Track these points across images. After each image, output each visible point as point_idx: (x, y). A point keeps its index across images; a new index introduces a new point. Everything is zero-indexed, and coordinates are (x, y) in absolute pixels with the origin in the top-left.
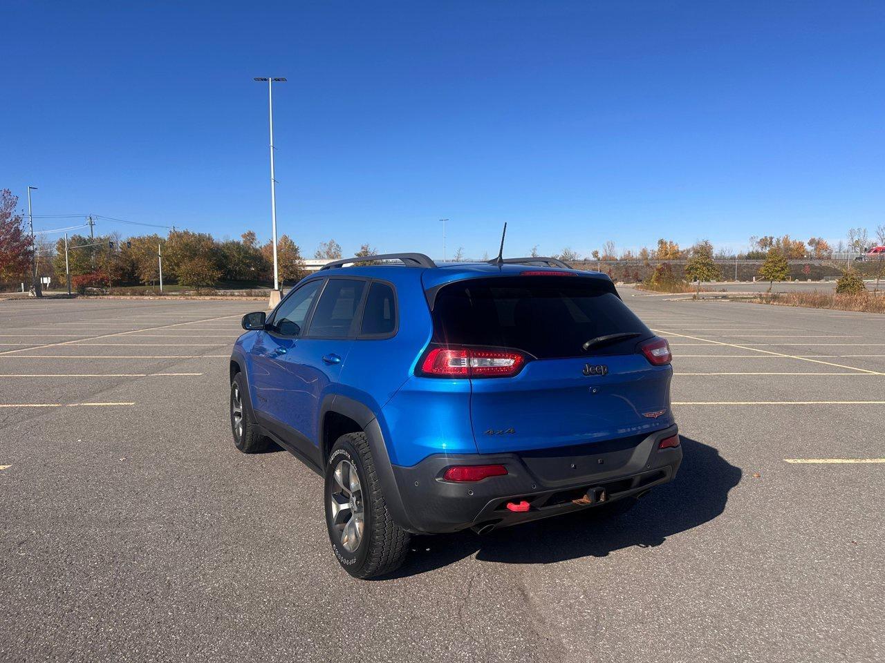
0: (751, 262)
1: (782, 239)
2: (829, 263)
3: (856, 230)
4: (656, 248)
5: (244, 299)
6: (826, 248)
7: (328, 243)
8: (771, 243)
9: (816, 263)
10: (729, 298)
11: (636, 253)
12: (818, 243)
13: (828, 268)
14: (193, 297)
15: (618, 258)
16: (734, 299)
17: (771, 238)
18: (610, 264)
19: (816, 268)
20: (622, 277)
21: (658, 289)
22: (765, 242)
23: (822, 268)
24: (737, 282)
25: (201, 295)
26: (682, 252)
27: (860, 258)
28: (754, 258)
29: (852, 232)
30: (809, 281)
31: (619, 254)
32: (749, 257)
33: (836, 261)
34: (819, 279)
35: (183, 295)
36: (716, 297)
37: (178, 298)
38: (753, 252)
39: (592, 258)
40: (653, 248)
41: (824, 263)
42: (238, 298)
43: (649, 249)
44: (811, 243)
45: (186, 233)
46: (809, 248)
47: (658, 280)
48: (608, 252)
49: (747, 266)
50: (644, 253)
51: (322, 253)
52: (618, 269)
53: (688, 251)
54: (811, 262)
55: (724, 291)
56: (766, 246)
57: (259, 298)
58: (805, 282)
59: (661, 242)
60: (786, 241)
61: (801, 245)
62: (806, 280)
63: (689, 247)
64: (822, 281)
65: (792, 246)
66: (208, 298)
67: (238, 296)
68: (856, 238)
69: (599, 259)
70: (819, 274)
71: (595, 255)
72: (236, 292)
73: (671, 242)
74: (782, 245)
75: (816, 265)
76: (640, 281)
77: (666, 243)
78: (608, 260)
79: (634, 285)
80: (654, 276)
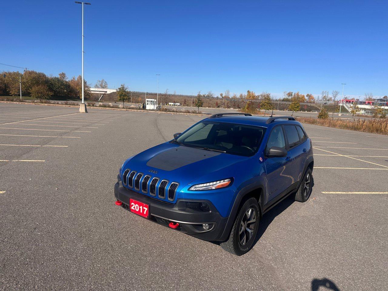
0: (284, 103)
1: (296, 93)
2: (314, 105)
4: (246, 94)
6: (313, 99)
7: (101, 81)
8: (292, 95)
11: (238, 96)
12: (310, 96)
13: (313, 107)
15: (231, 97)
17: (292, 93)
18: (228, 100)
20: (232, 106)
22: (290, 94)
23: (311, 107)
24: (278, 111)
26: (256, 96)
27: (326, 103)
28: (285, 101)
29: (323, 92)
30: (306, 112)
31: (231, 95)
32: (283, 100)
33: (316, 104)
34: (310, 111)
38: (285, 98)
39: (220, 97)
40: (245, 94)
41: (312, 105)
43: (243, 95)
44: (307, 96)
46: (306, 98)
47: (248, 108)
48: (227, 94)
50: (241, 96)
51: (98, 85)
53: (259, 96)
54: (307, 104)
56: (290, 96)
59: (248, 92)
60: (298, 94)
63: (260, 94)
64: (311, 112)
68: (324, 95)
69: (223, 97)
70: (310, 109)
71: (221, 95)
73: (252, 92)
74: (296, 96)
75: (309, 105)
76: (240, 108)
77: (250, 92)
78: (227, 98)
79: (237, 109)
80: (246, 106)
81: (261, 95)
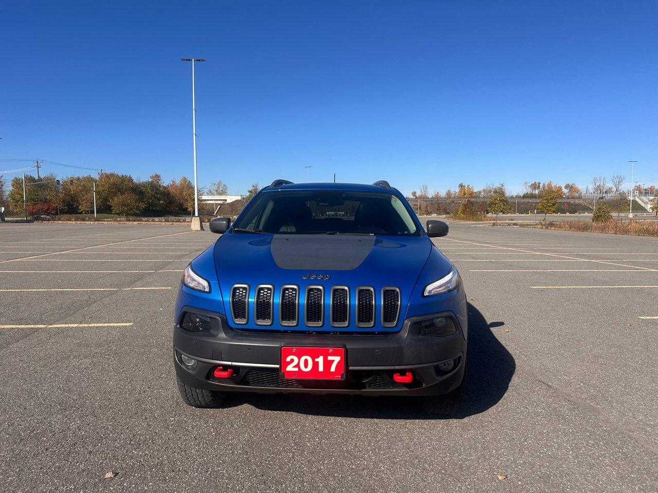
0: (527, 200)
1: (546, 184)
2: (581, 202)
3: (598, 178)
4: (457, 190)
5: (164, 223)
6: (577, 191)
7: (217, 183)
8: (539, 187)
9: (572, 201)
10: (518, 225)
11: (443, 194)
12: (572, 187)
13: (580, 205)
14: (124, 222)
15: (430, 197)
16: (522, 225)
17: (539, 183)
18: (426, 201)
19: (572, 205)
20: (435, 210)
21: (463, 219)
22: (535, 186)
23: (575, 205)
24: (517, 215)
25: (129, 221)
26: (476, 193)
27: (602, 198)
28: (528, 197)
29: (595, 179)
30: (568, 214)
31: (431, 194)
32: (525, 196)
33: (585, 200)
34: (574, 213)
35: (115, 220)
36: (509, 224)
37: (113, 223)
38: (527, 193)
39: (411, 196)
40: (455, 190)
41: (577, 201)
42: (158, 223)
43: (452, 191)
44: (566, 187)
45: (112, 175)
46: (565, 191)
47: (463, 212)
48: (423, 192)
49: (524, 203)
50: (449, 193)
51: (213, 191)
52: (432, 204)
53: (480, 192)
54: (568, 201)
55: (512, 220)
56: (535, 189)
57: (175, 223)
58: (565, 215)
59: (461, 186)
60: (550, 185)
61: (560, 188)
62: (566, 214)
63: (481, 189)
64: (577, 214)
65: (553, 189)
66: (135, 223)
67: (158, 221)
68: (598, 184)
69: (416, 198)
70: (574, 209)
71: (414, 194)
72: (157, 219)
73: (468, 186)
74: (546, 188)
75: (572, 202)
76: (448, 213)
77: (464, 187)
78: (424, 198)
79: (444, 216)
80: (460, 209)
81: (484, 191)
